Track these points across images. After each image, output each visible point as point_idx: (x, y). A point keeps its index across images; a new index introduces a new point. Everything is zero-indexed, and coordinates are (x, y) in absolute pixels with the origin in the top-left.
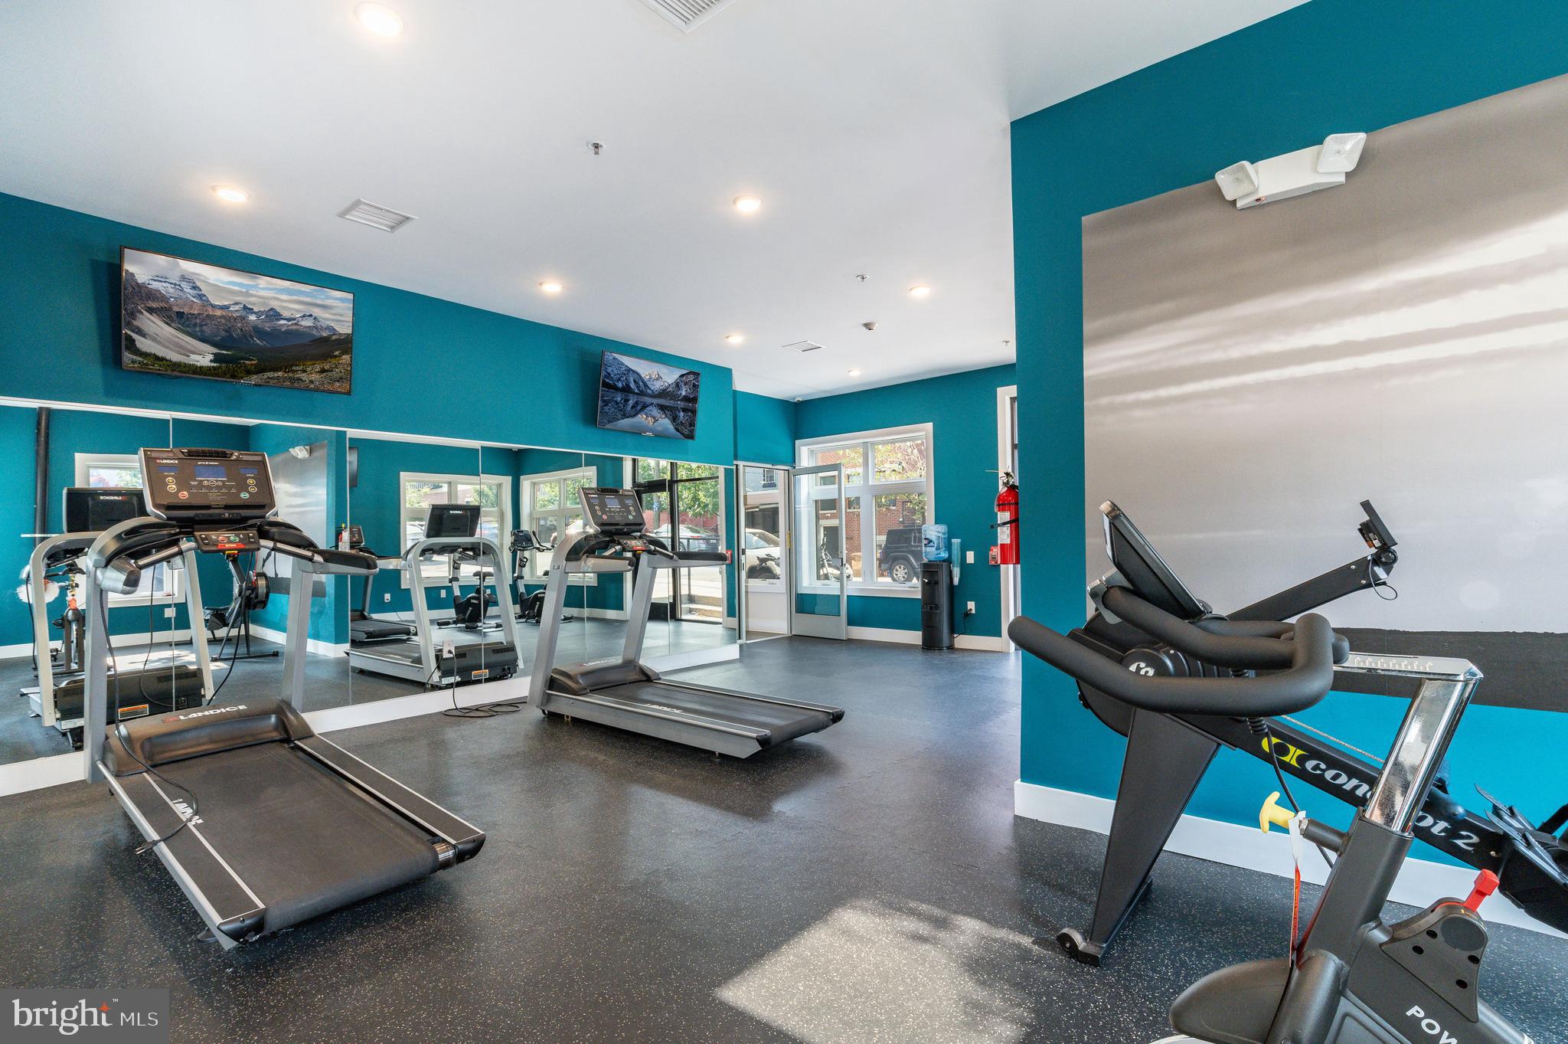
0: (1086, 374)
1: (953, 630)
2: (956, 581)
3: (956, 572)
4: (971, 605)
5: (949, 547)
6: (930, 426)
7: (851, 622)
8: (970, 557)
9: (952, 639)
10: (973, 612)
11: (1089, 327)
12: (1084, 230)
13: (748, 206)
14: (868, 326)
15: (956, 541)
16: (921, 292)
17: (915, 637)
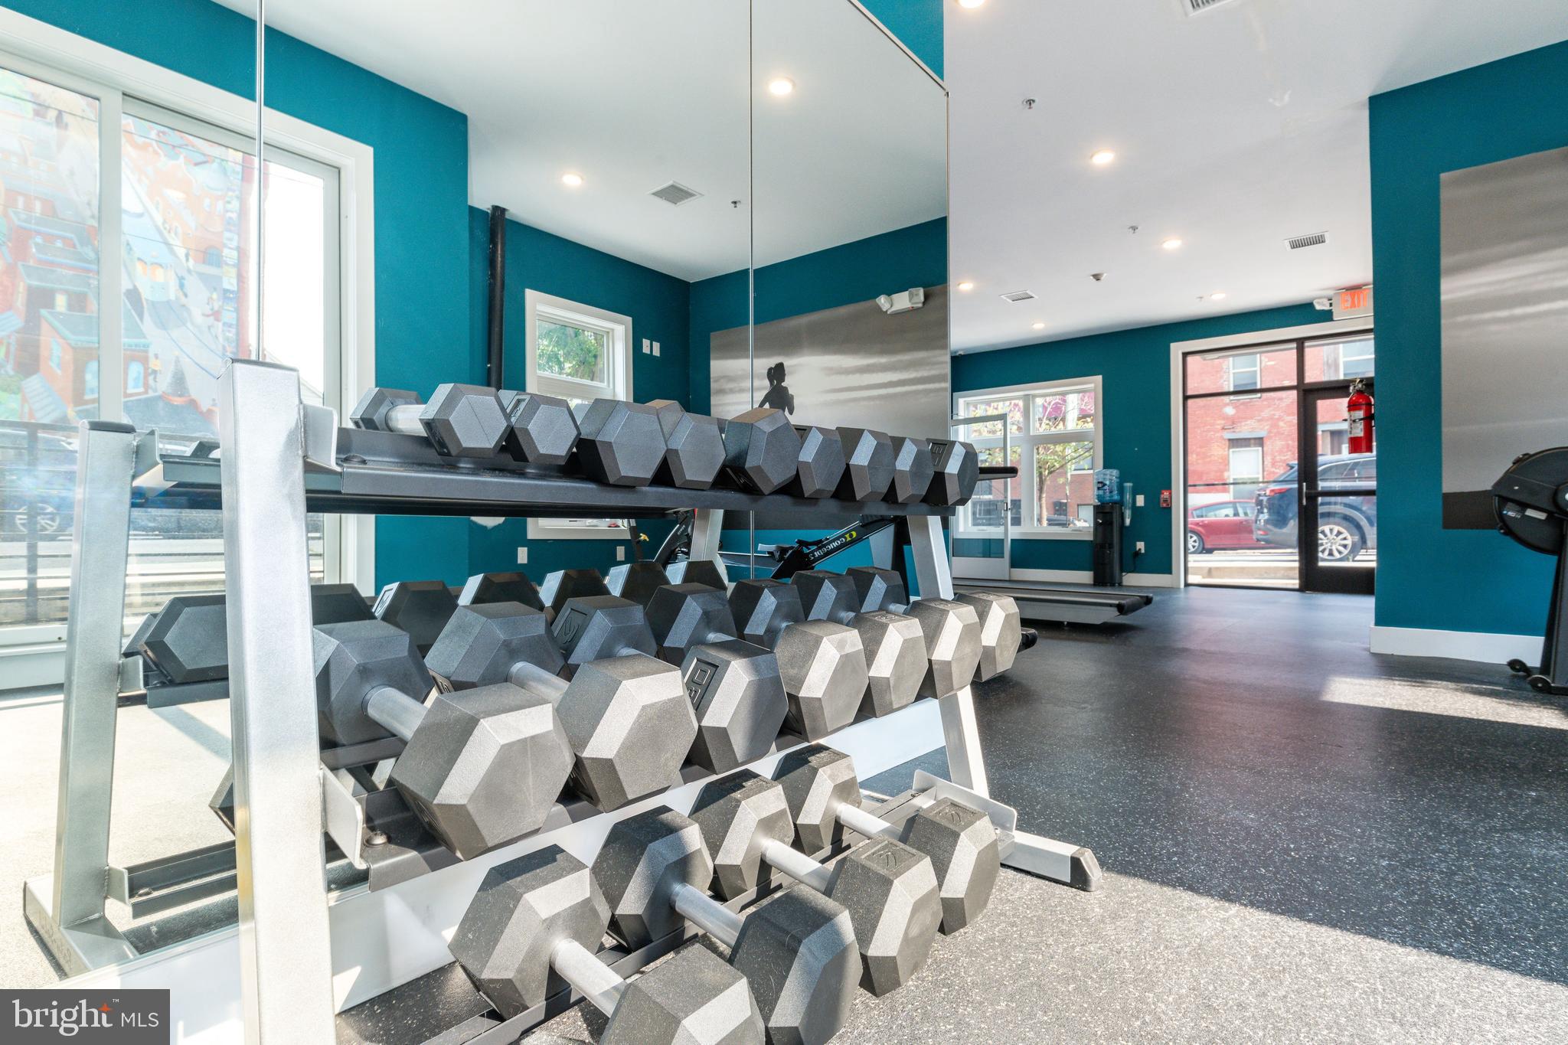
0: (1443, 298)
1: (1122, 570)
2: (1128, 522)
3: (1128, 513)
4: (1140, 546)
5: (1121, 490)
6: (1099, 378)
7: (1015, 564)
8: (1140, 500)
9: (1121, 577)
10: (1143, 551)
11: (1446, 261)
12: (1441, 184)
13: (1103, 158)
14: (1097, 277)
15: (1128, 485)
16: (1172, 244)
17: (1085, 577)
